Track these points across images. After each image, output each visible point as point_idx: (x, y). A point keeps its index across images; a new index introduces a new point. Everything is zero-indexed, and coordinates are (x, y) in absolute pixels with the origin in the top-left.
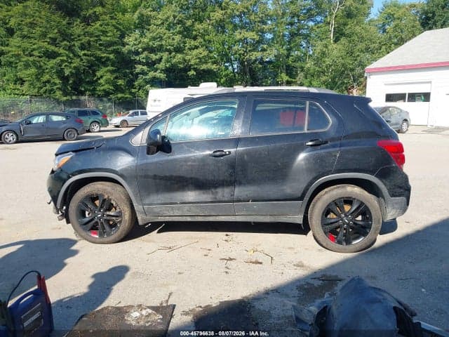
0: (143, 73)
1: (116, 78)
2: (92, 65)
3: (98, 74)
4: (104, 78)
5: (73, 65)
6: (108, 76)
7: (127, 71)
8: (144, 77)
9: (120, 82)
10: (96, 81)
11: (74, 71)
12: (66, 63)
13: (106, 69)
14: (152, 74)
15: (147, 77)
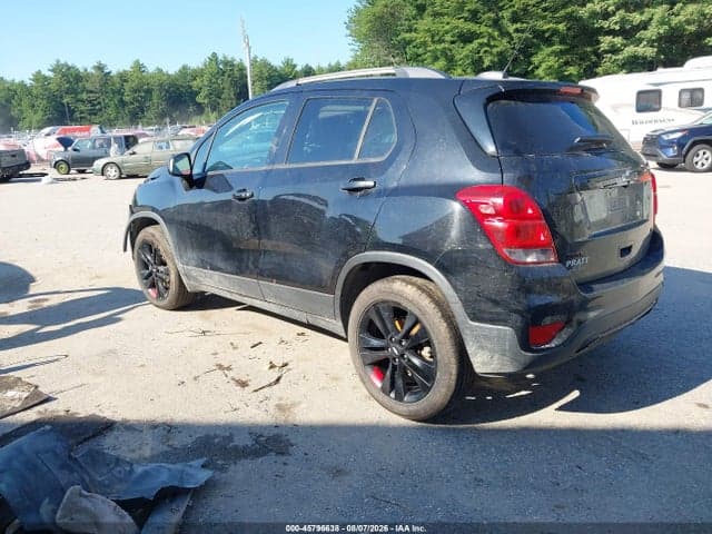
0: (614, 50)
1: (567, 63)
2: (527, 47)
3: (535, 60)
4: (544, 66)
5: (495, 50)
6: (552, 61)
7: (589, 49)
8: (614, 57)
9: (572, 70)
10: (533, 71)
11: (496, 59)
12: (486, 48)
13: (550, 49)
14: (630, 50)
15: (620, 57)
